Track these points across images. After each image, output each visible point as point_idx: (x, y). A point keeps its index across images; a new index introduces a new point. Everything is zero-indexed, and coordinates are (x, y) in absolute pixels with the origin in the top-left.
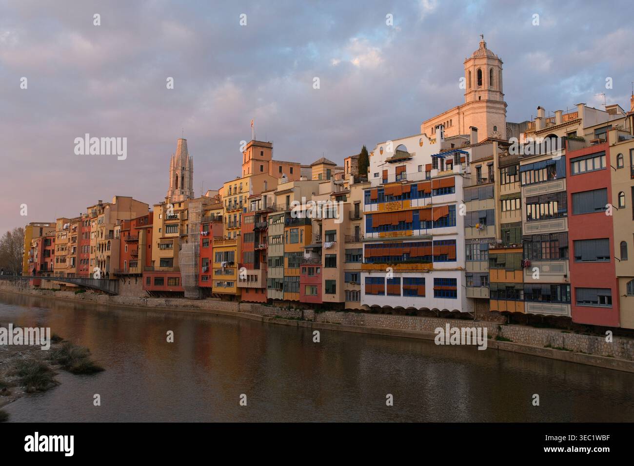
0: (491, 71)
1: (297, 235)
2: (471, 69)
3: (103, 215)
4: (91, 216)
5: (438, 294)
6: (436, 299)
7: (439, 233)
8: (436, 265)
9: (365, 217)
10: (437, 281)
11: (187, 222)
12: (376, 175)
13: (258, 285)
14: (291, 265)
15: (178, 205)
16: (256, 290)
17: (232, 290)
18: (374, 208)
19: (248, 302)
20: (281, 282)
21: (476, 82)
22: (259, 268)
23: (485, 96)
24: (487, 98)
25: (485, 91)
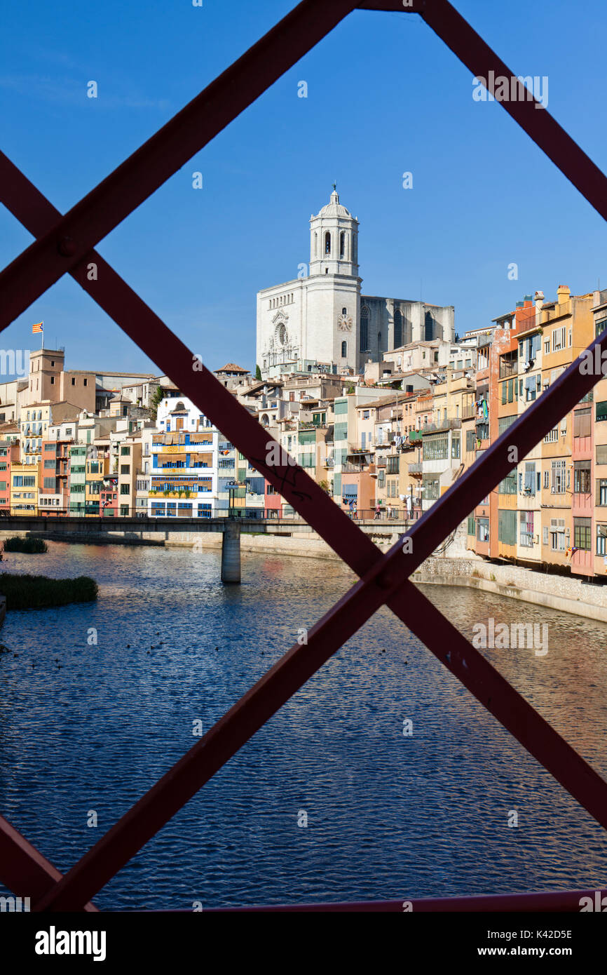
0: (342, 236)
2: (318, 231)
5: (200, 514)
7: (202, 472)
8: (200, 494)
9: (152, 456)
10: (200, 505)
12: (162, 422)
13: (60, 507)
14: (92, 491)
17: (32, 513)
18: (159, 449)
20: (82, 505)
21: (323, 250)
22: (60, 493)
23: (333, 270)
24: (335, 272)
25: (334, 261)
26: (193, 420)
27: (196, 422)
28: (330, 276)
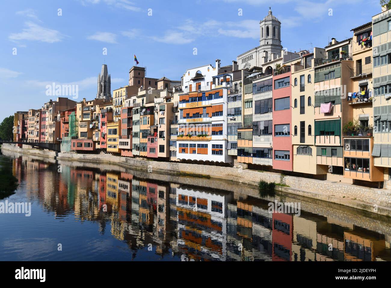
0: (274, 28)
1: (146, 120)
2: (263, 27)
3: (52, 108)
4: (46, 108)
5: (214, 152)
6: (213, 155)
7: (215, 120)
8: (214, 137)
9: (180, 111)
10: (213, 146)
11: (94, 113)
12: (186, 87)
13: (128, 147)
14: (143, 137)
15: (90, 103)
16: (128, 150)
17: (116, 150)
18: (184, 105)
19: (124, 156)
20: (138, 146)
21: (266, 34)
22: (129, 138)
23: (270, 42)
25: (271, 39)
26: (208, 83)
27: (210, 84)
28: (269, 45)
